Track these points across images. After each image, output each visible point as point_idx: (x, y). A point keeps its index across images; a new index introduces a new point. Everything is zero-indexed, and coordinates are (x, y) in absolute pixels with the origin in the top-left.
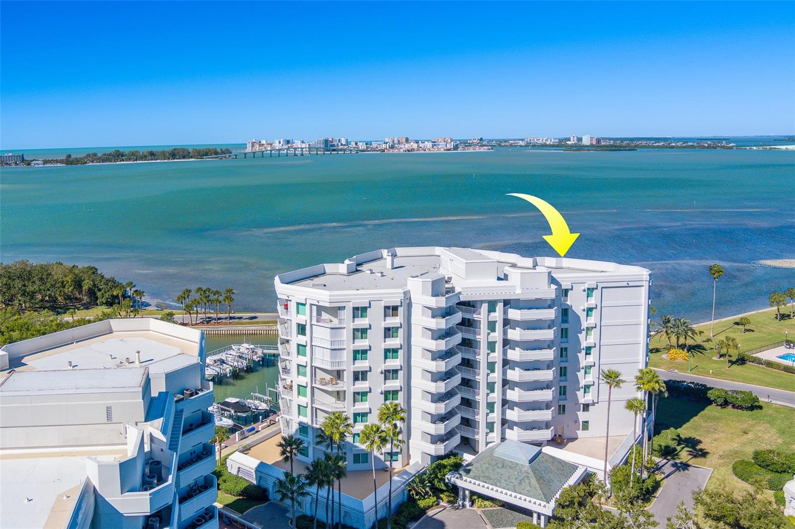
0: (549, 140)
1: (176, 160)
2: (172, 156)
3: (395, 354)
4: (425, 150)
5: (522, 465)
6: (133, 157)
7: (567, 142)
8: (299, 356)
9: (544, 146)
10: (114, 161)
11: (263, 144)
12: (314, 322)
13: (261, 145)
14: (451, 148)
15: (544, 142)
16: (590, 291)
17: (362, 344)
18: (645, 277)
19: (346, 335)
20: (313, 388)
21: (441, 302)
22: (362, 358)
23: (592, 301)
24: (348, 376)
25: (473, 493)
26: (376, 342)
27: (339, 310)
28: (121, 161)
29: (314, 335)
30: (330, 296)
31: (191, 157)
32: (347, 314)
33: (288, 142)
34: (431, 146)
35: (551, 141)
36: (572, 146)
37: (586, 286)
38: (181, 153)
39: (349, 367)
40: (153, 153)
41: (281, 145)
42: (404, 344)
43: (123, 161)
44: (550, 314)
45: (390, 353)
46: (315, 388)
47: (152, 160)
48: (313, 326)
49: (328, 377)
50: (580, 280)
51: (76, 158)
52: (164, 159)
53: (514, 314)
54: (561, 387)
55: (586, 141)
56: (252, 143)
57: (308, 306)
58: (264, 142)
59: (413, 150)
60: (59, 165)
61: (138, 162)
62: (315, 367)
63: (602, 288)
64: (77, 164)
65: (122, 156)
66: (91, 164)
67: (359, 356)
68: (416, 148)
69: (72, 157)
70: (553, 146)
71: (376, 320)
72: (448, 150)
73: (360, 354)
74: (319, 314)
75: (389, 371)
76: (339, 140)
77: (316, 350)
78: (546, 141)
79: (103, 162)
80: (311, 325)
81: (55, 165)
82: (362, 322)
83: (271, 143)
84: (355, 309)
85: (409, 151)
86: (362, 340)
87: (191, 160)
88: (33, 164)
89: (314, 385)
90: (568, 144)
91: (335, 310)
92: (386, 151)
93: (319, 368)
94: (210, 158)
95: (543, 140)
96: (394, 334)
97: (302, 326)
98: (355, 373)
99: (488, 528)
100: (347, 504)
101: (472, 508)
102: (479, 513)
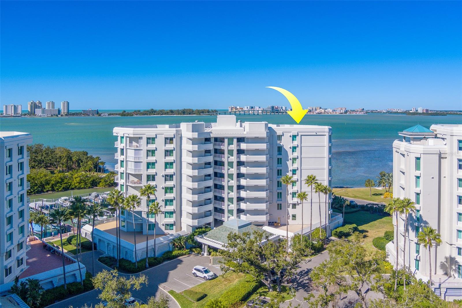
0: (400, 110)
1: (185, 115)
2: (183, 113)
3: (172, 166)
4: (328, 114)
5: (235, 229)
6: (160, 113)
7: (410, 111)
8: (122, 168)
9: (397, 113)
10: (150, 115)
11: (238, 109)
12: (128, 147)
13: (236, 109)
14: (343, 113)
16: (294, 137)
17: (151, 159)
18: (326, 129)
19: (143, 153)
21: (196, 135)
22: (153, 168)
23: (296, 143)
24: (144, 178)
25: (209, 247)
26: (160, 158)
27: (139, 139)
28: (153, 115)
29: (128, 155)
30: (133, 131)
31: (194, 114)
32: (144, 141)
33: (252, 108)
34: (332, 111)
35: (401, 110)
36: (412, 113)
37: (291, 134)
38: (188, 111)
39: (144, 172)
40: (172, 111)
41: (248, 109)
42: (176, 160)
43: (155, 115)
44: (263, 146)
45: (168, 165)
46: (128, 186)
48: (128, 149)
49: (136, 180)
50: (287, 130)
51: (128, 113)
52: (178, 115)
53: (243, 146)
54: (278, 193)
55: (420, 111)
56: (231, 108)
57: (125, 138)
58: (238, 107)
59: (321, 113)
60: (117, 116)
61: (163, 115)
62: (129, 174)
63: (301, 135)
64: (127, 116)
65: (155, 112)
66: (136, 116)
67: (150, 166)
68: (323, 112)
69: (126, 112)
70: (402, 113)
71: (160, 146)
74: (131, 142)
75: (168, 176)
76: (281, 107)
77: (129, 163)
78: (398, 110)
79: (143, 115)
80: (127, 149)
81: (115, 116)
82: (151, 147)
83: (242, 108)
84: (148, 139)
85: (319, 113)
86: (152, 157)
87: (194, 115)
88: (102, 115)
89: (127, 184)
91: (137, 139)
94: (205, 114)
96: (171, 154)
97: (122, 150)
98: (148, 176)
99: (210, 265)
100: (127, 247)
101: (208, 256)
102: (211, 258)
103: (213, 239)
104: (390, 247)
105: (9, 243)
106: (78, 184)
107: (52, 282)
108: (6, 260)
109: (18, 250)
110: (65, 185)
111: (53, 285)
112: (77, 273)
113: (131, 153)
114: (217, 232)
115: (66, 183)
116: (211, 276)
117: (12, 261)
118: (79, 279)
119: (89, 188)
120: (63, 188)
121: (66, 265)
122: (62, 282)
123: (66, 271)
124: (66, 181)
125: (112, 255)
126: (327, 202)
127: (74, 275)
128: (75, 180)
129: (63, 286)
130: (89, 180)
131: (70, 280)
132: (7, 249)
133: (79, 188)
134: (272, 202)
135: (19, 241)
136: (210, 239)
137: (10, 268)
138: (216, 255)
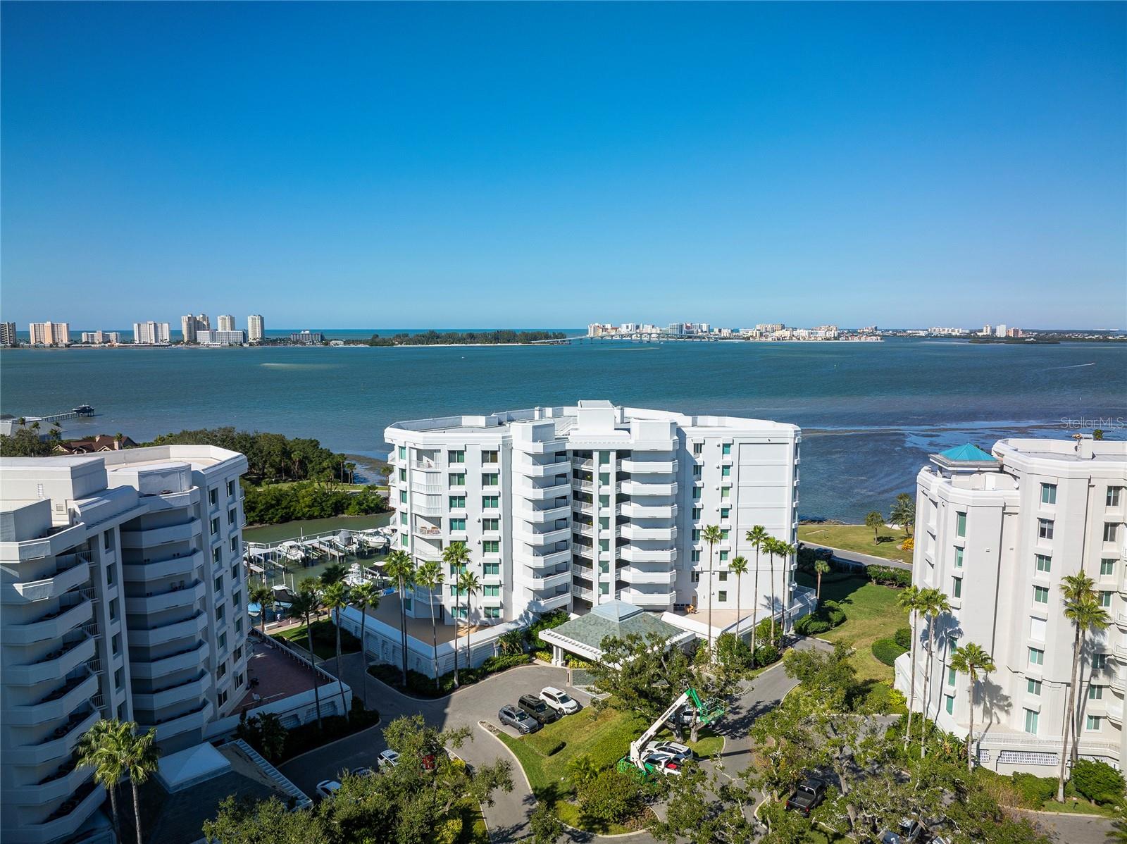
0: (956, 330)
1: (499, 344)
2: (495, 339)
3: (495, 503)
5: (613, 622)
7: (978, 334)
8: (402, 503)
9: (949, 337)
10: (427, 344)
12: (414, 466)
13: (605, 329)
15: (950, 332)
16: (725, 447)
17: (457, 490)
18: (789, 433)
19: (443, 480)
20: (412, 536)
21: (539, 448)
22: (460, 506)
24: (445, 524)
25: (566, 652)
26: (474, 489)
27: (435, 453)
28: (434, 344)
29: (413, 481)
32: (444, 456)
33: (637, 327)
34: (807, 334)
35: (958, 332)
36: (983, 337)
37: (721, 442)
39: (446, 514)
40: (473, 336)
41: (629, 330)
42: (504, 492)
43: (438, 343)
45: (489, 501)
46: (416, 538)
47: (471, 343)
48: (413, 471)
49: (429, 526)
50: (714, 434)
51: (383, 339)
53: (627, 466)
54: (694, 552)
55: (1001, 332)
56: (594, 328)
57: (407, 449)
58: (608, 326)
59: (783, 339)
61: (455, 345)
62: (417, 515)
63: (740, 444)
64: (382, 345)
65: (438, 337)
66: (399, 346)
67: (456, 504)
68: (789, 336)
69: (380, 337)
70: (960, 338)
71: (473, 467)
72: (828, 340)
73: (457, 501)
74: (419, 458)
75: (488, 520)
77: (415, 496)
78: (952, 331)
79: (414, 344)
80: (411, 470)
82: (457, 467)
83: (617, 327)
84: (451, 453)
85: (779, 340)
86: (459, 486)
88: (332, 344)
89: (414, 533)
90: (978, 336)
91: (431, 453)
92: (751, 339)
93: (419, 516)
95: (948, 331)
96: (493, 481)
97: (403, 471)
98: (452, 521)
99: (568, 685)
100: (419, 650)
101: (563, 667)
102: (569, 672)
103: (573, 639)
104: (903, 661)
105: (222, 649)
106: (307, 509)
107: (296, 716)
108: (218, 679)
109: (235, 661)
110: (285, 511)
111: (298, 720)
112: (339, 700)
113: (419, 478)
114: (580, 626)
115: (286, 508)
116: (571, 709)
117: (227, 680)
118: (341, 712)
119: (330, 516)
120: (282, 517)
121: (320, 686)
122: (314, 716)
123: (320, 697)
124: (284, 504)
125: (391, 663)
126: (787, 569)
127: (333, 703)
128: (301, 501)
129: (315, 723)
130: (328, 500)
131: (326, 712)
132: (219, 662)
133: (311, 517)
134: (681, 568)
135: (236, 646)
136: (566, 638)
137: (225, 693)
138: (578, 665)
